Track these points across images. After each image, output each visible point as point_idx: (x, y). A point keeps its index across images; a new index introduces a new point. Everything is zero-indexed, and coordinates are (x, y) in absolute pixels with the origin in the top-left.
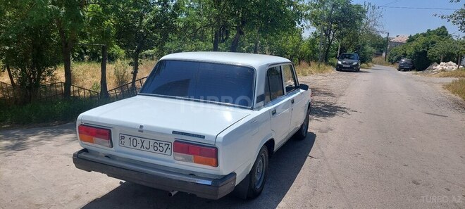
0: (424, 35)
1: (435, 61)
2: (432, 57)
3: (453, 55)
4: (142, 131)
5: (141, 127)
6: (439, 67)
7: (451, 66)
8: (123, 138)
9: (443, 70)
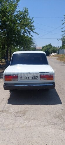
0: (46, 46)
1: (51, 53)
2: (50, 52)
3: (54, 51)
4: (30, 74)
5: (29, 72)
6: (52, 55)
7: (55, 54)
8: (21, 77)
9: (53, 55)
